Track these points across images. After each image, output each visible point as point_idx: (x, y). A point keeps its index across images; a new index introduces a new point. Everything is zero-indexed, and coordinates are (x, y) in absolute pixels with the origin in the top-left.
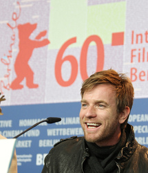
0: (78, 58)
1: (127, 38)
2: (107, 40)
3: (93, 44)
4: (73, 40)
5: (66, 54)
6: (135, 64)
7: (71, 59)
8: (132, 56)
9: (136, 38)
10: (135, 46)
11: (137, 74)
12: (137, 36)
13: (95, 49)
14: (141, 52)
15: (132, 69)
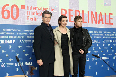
0: (10, 11)
1: (26, 7)
2: (20, 7)
3: (15, 7)
4: (8, 5)
5: (6, 8)
6: (29, 15)
7: (7, 10)
8: (28, 13)
9: (29, 8)
10: (28, 10)
11: (29, 18)
12: (29, 7)
13: (16, 9)
14: (30, 12)
15: (28, 17)
